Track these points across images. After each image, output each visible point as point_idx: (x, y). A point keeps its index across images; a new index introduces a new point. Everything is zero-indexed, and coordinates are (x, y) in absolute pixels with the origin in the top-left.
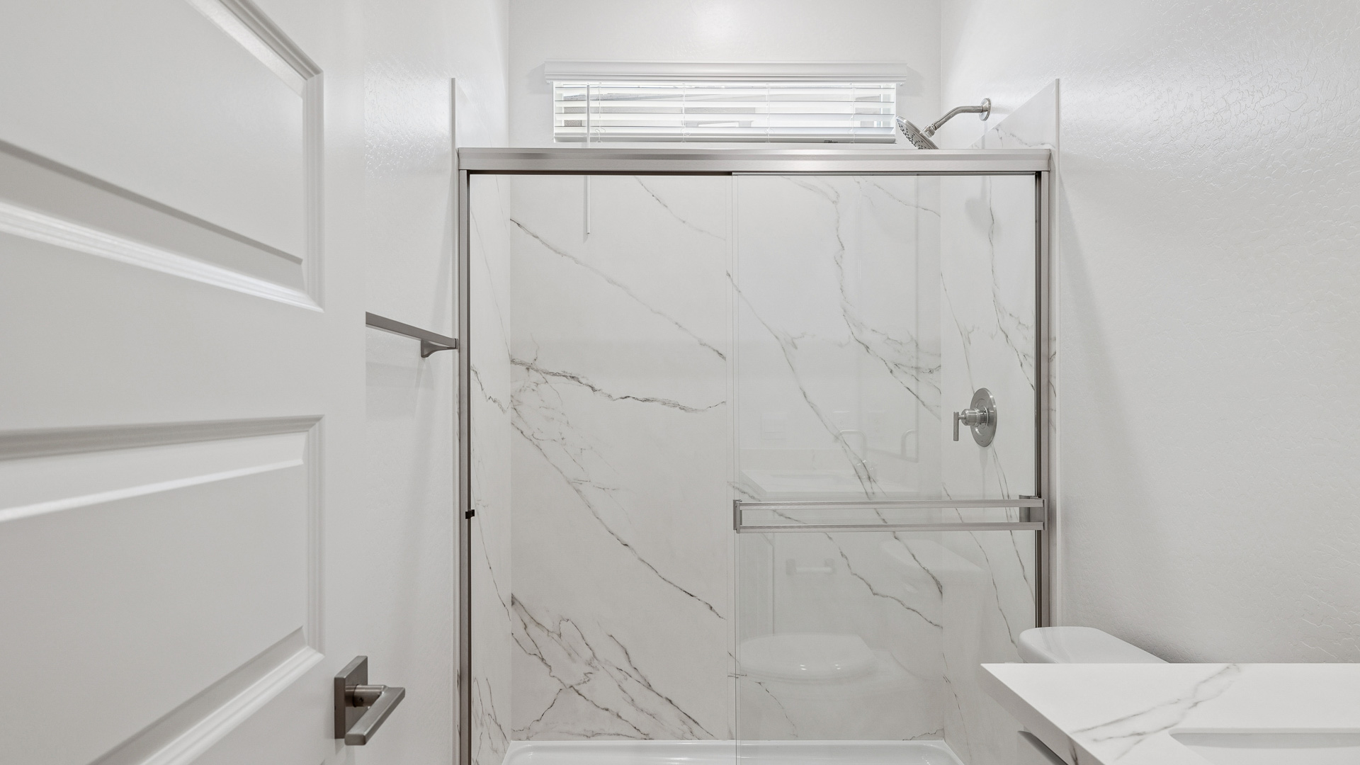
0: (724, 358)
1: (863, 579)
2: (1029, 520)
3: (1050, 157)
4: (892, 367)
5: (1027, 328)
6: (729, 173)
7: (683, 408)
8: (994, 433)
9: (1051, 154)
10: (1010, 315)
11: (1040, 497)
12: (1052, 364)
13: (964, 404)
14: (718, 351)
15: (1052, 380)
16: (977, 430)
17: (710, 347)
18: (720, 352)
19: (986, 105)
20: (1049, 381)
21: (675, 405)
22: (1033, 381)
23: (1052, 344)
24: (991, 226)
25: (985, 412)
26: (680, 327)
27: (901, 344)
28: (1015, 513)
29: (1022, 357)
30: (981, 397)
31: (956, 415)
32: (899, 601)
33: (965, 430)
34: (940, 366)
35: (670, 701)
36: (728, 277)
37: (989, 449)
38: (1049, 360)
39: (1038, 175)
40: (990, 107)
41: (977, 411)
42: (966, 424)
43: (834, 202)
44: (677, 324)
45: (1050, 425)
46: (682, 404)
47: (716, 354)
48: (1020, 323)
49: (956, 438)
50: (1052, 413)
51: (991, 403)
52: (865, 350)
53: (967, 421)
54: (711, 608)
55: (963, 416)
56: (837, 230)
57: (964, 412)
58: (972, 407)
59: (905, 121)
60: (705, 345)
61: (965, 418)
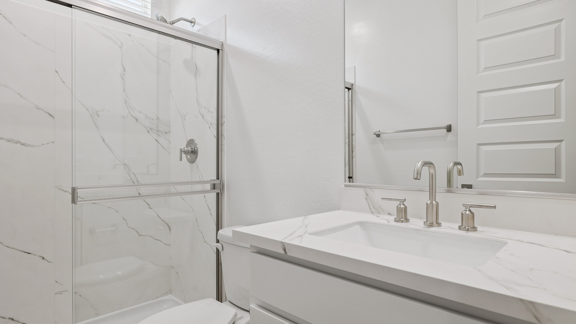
0: (53, 117)
1: (134, 229)
2: (214, 189)
3: (222, 45)
4: (149, 129)
5: (212, 113)
6: (70, 6)
7: (23, 144)
8: (197, 157)
9: (223, 44)
10: (205, 108)
11: (218, 179)
12: (223, 127)
13: (183, 146)
14: (49, 114)
15: (223, 133)
16: (188, 157)
17: (43, 110)
18: (50, 114)
19: (193, 20)
20: (222, 133)
21: (17, 142)
22: (215, 134)
23: (223, 118)
24: (196, 71)
25: (193, 149)
26: (21, 96)
27: (153, 119)
28: (208, 187)
29: (210, 125)
30: (191, 142)
31: (181, 150)
32: (151, 237)
33: (184, 156)
34: (170, 131)
35: (12, 319)
36: (56, 73)
37: (194, 164)
38: (222, 125)
39: (218, 50)
40: (195, 22)
41: (189, 148)
42: (185, 153)
43: (120, 47)
44: (19, 94)
45: (222, 151)
46: (22, 141)
47: (47, 114)
48: (209, 111)
49: (181, 160)
50: (223, 146)
51: (196, 145)
52: (135, 121)
53: (186, 153)
54: (43, 258)
55: (184, 150)
56: (122, 61)
57: (184, 149)
58: (187, 146)
59: (160, 15)
60: (40, 109)
61: (185, 151)
